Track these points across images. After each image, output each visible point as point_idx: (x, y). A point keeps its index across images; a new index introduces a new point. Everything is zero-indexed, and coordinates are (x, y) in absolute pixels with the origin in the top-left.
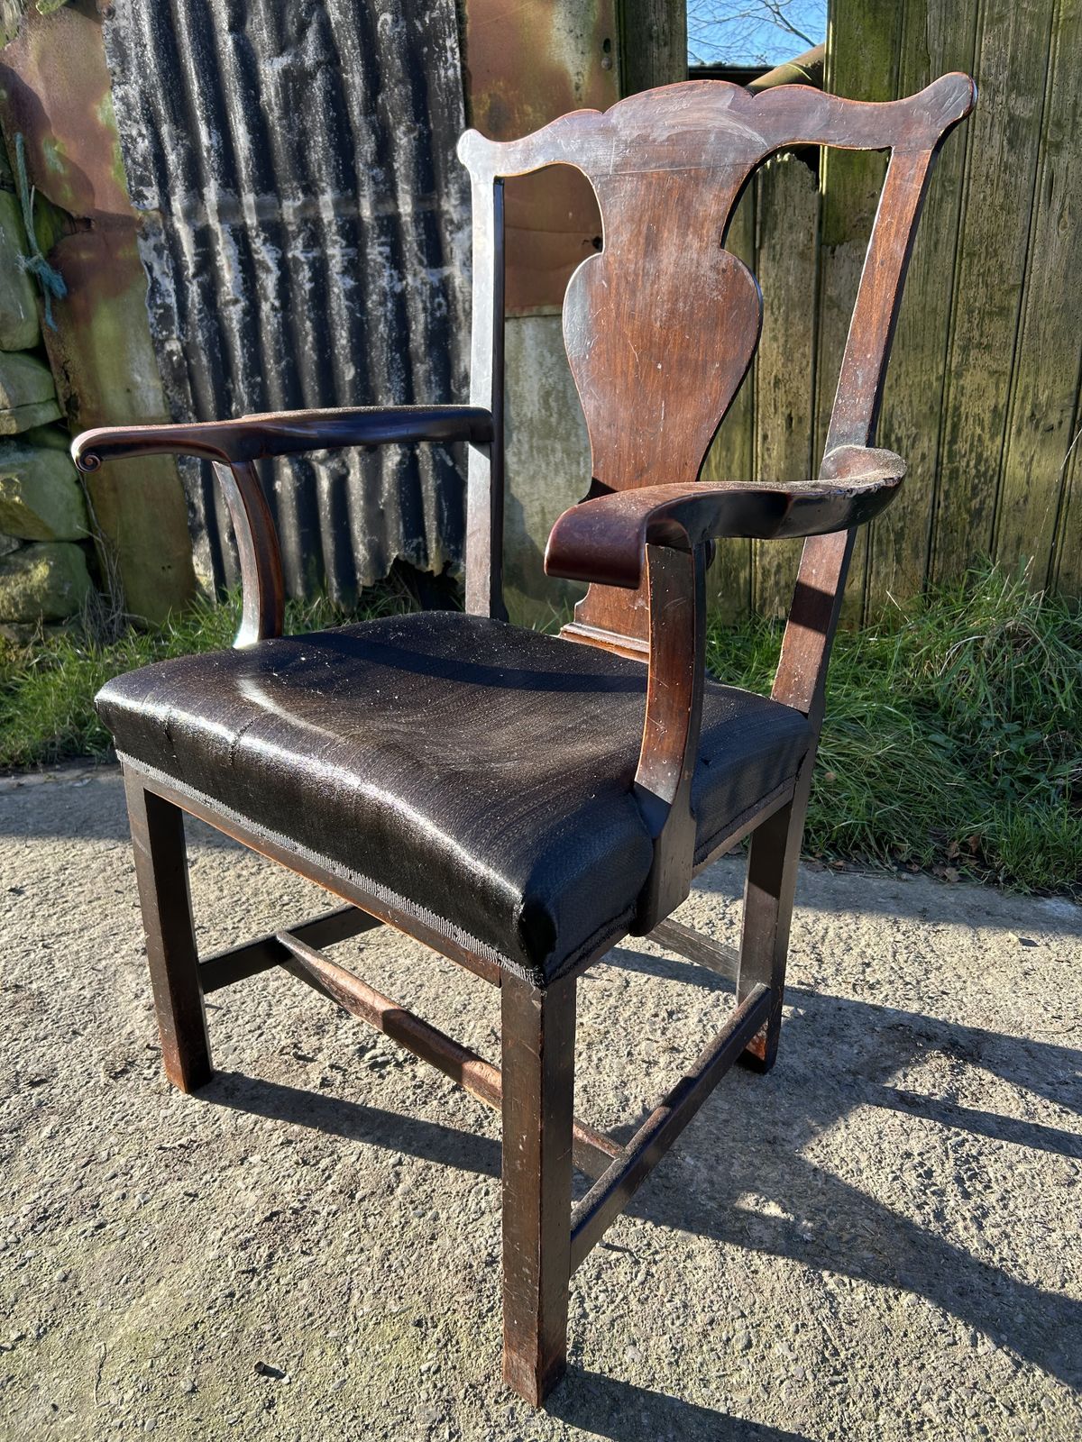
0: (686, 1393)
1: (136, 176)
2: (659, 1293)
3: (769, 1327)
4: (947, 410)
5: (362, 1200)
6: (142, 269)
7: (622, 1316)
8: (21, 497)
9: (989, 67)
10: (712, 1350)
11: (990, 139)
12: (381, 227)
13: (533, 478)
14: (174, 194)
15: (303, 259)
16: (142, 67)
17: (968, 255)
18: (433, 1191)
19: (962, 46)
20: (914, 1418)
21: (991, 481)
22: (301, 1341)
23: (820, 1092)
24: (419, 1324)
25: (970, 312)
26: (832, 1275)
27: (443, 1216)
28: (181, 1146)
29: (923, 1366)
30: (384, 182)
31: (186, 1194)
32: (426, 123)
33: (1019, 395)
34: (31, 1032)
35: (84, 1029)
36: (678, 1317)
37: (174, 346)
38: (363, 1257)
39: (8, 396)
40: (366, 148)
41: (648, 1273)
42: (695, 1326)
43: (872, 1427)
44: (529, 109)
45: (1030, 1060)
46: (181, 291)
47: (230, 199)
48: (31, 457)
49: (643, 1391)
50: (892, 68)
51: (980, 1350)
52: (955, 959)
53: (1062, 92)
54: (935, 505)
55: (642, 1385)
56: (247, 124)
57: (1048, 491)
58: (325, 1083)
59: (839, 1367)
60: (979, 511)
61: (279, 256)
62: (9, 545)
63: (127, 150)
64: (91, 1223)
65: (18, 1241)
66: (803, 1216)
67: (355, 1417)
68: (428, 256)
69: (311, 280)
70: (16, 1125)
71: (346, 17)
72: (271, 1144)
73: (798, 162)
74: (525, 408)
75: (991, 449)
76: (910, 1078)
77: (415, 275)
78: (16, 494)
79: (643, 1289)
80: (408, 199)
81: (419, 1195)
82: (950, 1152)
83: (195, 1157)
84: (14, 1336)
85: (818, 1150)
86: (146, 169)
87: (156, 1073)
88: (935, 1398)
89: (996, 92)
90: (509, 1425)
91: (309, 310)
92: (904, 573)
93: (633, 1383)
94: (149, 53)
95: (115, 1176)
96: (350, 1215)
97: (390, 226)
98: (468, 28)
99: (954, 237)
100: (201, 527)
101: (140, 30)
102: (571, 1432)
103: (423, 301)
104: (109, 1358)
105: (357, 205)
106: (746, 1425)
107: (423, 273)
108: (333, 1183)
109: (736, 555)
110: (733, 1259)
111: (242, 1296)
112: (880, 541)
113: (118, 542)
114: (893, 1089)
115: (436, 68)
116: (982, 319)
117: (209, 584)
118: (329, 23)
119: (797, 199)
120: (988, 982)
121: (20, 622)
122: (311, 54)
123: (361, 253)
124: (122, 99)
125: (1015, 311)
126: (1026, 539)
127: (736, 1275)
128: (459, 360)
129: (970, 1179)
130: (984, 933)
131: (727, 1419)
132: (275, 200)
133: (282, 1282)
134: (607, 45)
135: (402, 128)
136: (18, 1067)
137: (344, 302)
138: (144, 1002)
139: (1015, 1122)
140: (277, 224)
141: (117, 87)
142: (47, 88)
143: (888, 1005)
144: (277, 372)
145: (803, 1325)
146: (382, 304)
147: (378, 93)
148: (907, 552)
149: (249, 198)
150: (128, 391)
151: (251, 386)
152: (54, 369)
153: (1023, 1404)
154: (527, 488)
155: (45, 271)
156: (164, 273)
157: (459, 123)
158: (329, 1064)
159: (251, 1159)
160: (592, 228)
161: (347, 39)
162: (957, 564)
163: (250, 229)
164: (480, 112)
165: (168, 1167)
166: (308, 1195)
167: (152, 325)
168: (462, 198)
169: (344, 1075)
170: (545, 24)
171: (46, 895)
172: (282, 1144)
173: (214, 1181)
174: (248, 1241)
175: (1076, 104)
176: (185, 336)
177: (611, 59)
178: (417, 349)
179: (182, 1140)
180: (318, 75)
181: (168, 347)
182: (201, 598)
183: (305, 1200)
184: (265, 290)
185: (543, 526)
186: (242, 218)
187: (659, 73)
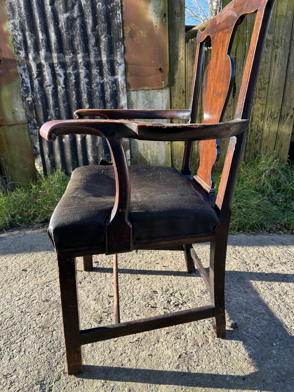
1: (17, 47)
5: (202, 346)
6: (18, 75)
12: (97, 64)
14: (30, 53)
15: (72, 73)
16: (20, 14)
21: (260, 132)
25: (256, 89)
27: (227, 346)
28: (136, 340)
30: (97, 51)
31: (148, 355)
32: (110, 35)
33: (268, 110)
37: (29, 99)
38: (215, 363)
40: (92, 41)
44: (142, 32)
46: (32, 82)
47: (49, 55)
53: (279, 34)
54: (247, 139)
56: (55, 33)
57: (274, 134)
60: (258, 139)
61: (64, 72)
63: (14, 39)
68: (111, 73)
69: (74, 79)
71: (87, 3)
72: (163, 335)
75: (261, 124)
77: (107, 78)
80: (105, 56)
83: (143, 343)
86: (20, 45)
87: (111, 320)
91: (74, 88)
94: (23, 10)
95: (122, 354)
96: (202, 351)
97: (100, 64)
98: (124, 8)
100: (38, 154)
101: (19, 3)
103: (109, 86)
105: (89, 57)
107: (110, 77)
108: (190, 343)
109: (196, 154)
113: (8, 160)
115: (114, 19)
116: (259, 91)
117: (41, 171)
118: (81, 4)
122: (76, 13)
123: (90, 72)
124: (13, 24)
125: (267, 88)
126: (268, 147)
128: (120, 102)
132: (63, 56)
134: (165, 15)
135: (103, 36)
137: (85, 86)
138: (91, 298)
140: (64, 62)
141: (11, 20)
144: (64, 106)
146: (97, 86)
147: (96, 25)
149: (55, 55)
150: (13, 113)
151: (55, 111)
156: (26, 77)
157: (120, 35)
158: (162, 308)
159: (160, 340)
160: (159, 65)
161: (87, 9)
162: (252, 154)
163: (55, 64)
164: (127, 32)
165: (136, 348)
166: (185, 348)
167: (22, 93)
168: (121, 56)
169: (169, 310)
170: (147, 9)
171: (35, 270)
172: (166, 334)
173: (154, 349)
174: (178, 366)
175: (282, 37)
176: (33, 96)
177: (166, 19)
178: (107, 99)
179: (135, 339)
180: (78, 19)
181: (27, 99)
182: (38, 176)
183: (186, 349)
184: (60, 82)
185: (144, 149)
186: (53, 60)
187: (178, 23)
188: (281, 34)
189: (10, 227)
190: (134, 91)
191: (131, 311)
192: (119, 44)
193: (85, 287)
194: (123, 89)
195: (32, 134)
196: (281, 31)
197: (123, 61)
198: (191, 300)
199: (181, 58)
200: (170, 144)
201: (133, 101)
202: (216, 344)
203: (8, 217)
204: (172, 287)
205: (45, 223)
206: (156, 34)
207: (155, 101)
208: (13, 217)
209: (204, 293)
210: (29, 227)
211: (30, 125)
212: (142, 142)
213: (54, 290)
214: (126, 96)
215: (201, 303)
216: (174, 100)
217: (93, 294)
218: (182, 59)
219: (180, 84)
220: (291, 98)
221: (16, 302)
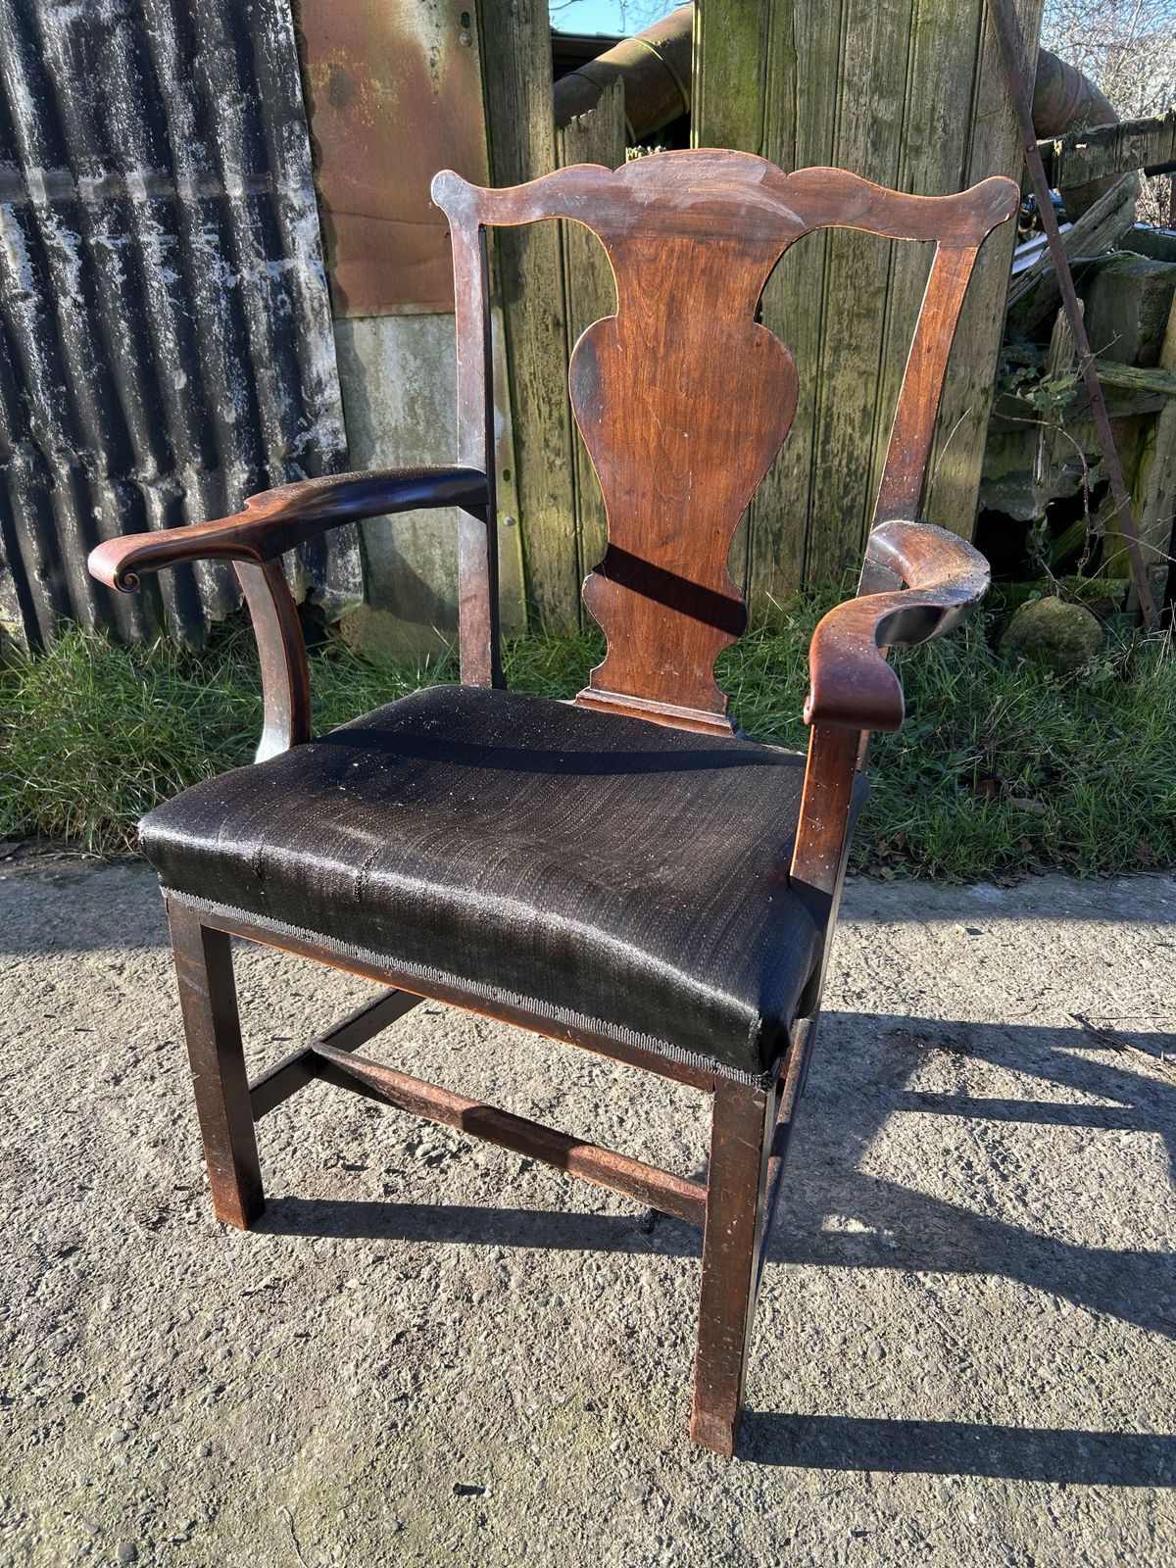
0: (848, 1410)
2: (791, 1325)
3: (893, 1334)
4: (820, 410)
5: (481, 1301)
7: (767, 1355)
9: (854, 66)
10: (855, 1366)
11: (855, 140)
12: (206, 211)
15: (110, 247)
17: (837, 256)
18: (546, 1277)
19: (828, 44)
20: (1036, 1383)
21: (861, 479)
22: (484, 1453)
23: (854, 1107)
24: (590, 1408)
25: (840, 313)
26: (926, 1275)
27: (566, 1299)
28: (267, 1287)
29: (1026, 1336)
30: (207, 159)
31: (297, 1335)
32: (255, 94)
33: (886, 394)
34: (28, 1197)
35: (91, 1181)
36: (816, 1344)
38: (508, 1358)
40: (183, 118)
41: (775, 1311)
42: (833, 1348)
43: (1007, 1399)
44: (378, 85)
45: (1012, 1043)
47: (10, 173)
49: (812, 1418)
50: (760, 62)
51: (1064, 1312)
52: (919, 956)
53: (921, 97)
54: (810, 504)
55: (809, 1412)
56: (28, 84)
58: (388, 1190)
59: (961, 1354)
60: (852, 507)
61: (79, 242)
64: (208, 1389)
65: (137, 1427)
66: (882, 1227)
67: (570, 1511)
68: (266, 247)
69: (122, 272)
70: (67, 1304)
72: (362, 1265)
74: (388, 416)
75: (861, 446)
76: (923, 1080)
77: (251, 268)
79: (775, 1326)
80: (238, 179)
81: (534, 1284)
82: (979, 1142)
83: (287, 1295)
84: (184, 1525)
85: (872, 1162)
87: (199, 1215)
88: (1045, 1362)
89: (860, 93)
90: (712, 1480)
91: (123, 307)
92: (782, 573)
93: (800, 1413)
95: (208, 1334)
96: (476, 1319)
97: (218, 210)
99: (823, 239)
100: (1, 565)
102: (766, 1471)
103: (263, 298)
104: (297, 1520)
105: (175, 184)
106: (908, 1426)
107: (262, 266)
108: (445, 1291)
110: (840, 1280)
111: (406, 1425)
112: (759, 543)
114: (913, 1092)
115: (265, 30)
116: (851, 321)
117: (18, 629)
120: (953, 974)
123: (184, 242)
125: (881, 313)
127: (849, 1296)
128: (310, 364)
129: (1003, 1162)
130: (934, 928)
131: (889, 1424)
132: (69, 176)
133: (439, 1400)
134: (465, 17)
135: (226, 98)
136: (35, 1239)
137: (167, 299)
138: (144, 1138)
139: (1020, 1103)
140: (73, 204)
143: (879, 1011)
144: (88, 380)
145: (921, 1325)
146: (215, 301)
147: (195, 55)
148: (784, 552)
149: (35, 173)
151: (55, 397)
153: (1112, 1350)
157: (294, 95)
158: (383, 1169)
159: (348, 1285)
162: (831, 561)
163: (40, 209)
164: (319, 84)
165: (262, 1312)
166: (424, 1308)
168: (303, 181)
169: (404, 1178)
172: (374, 1262)
173: (320, 1316)
174: (385, 1368)
175: (933, 109)
177: (470, 35)
178: (259, 353)
179: (265, 1280)
180: (118, 31)
182: (5, 648)
183: (425, 1314)
184: (63, 284)
185: (415, 543)
186: (28, 196)
187: (520, 52)
188: (930, 97)
190: (361, 319)
191: (273, 1181)
192: (291, 132)
193: (131, 1095)
194: (317, 313)
196: (929, 86)
197: (311, 200)
200: (517, 526)
201: (363, 359)
202: (531, 1293)
205: (27, 842)
206: (436, 93)
207: (448, 358)
209: (541, 1110)
212: (407, 519)
214: (330, 339)
216: (522, 357)
217: (155, 1120)
219: (541, 295)
220: (975, 348)
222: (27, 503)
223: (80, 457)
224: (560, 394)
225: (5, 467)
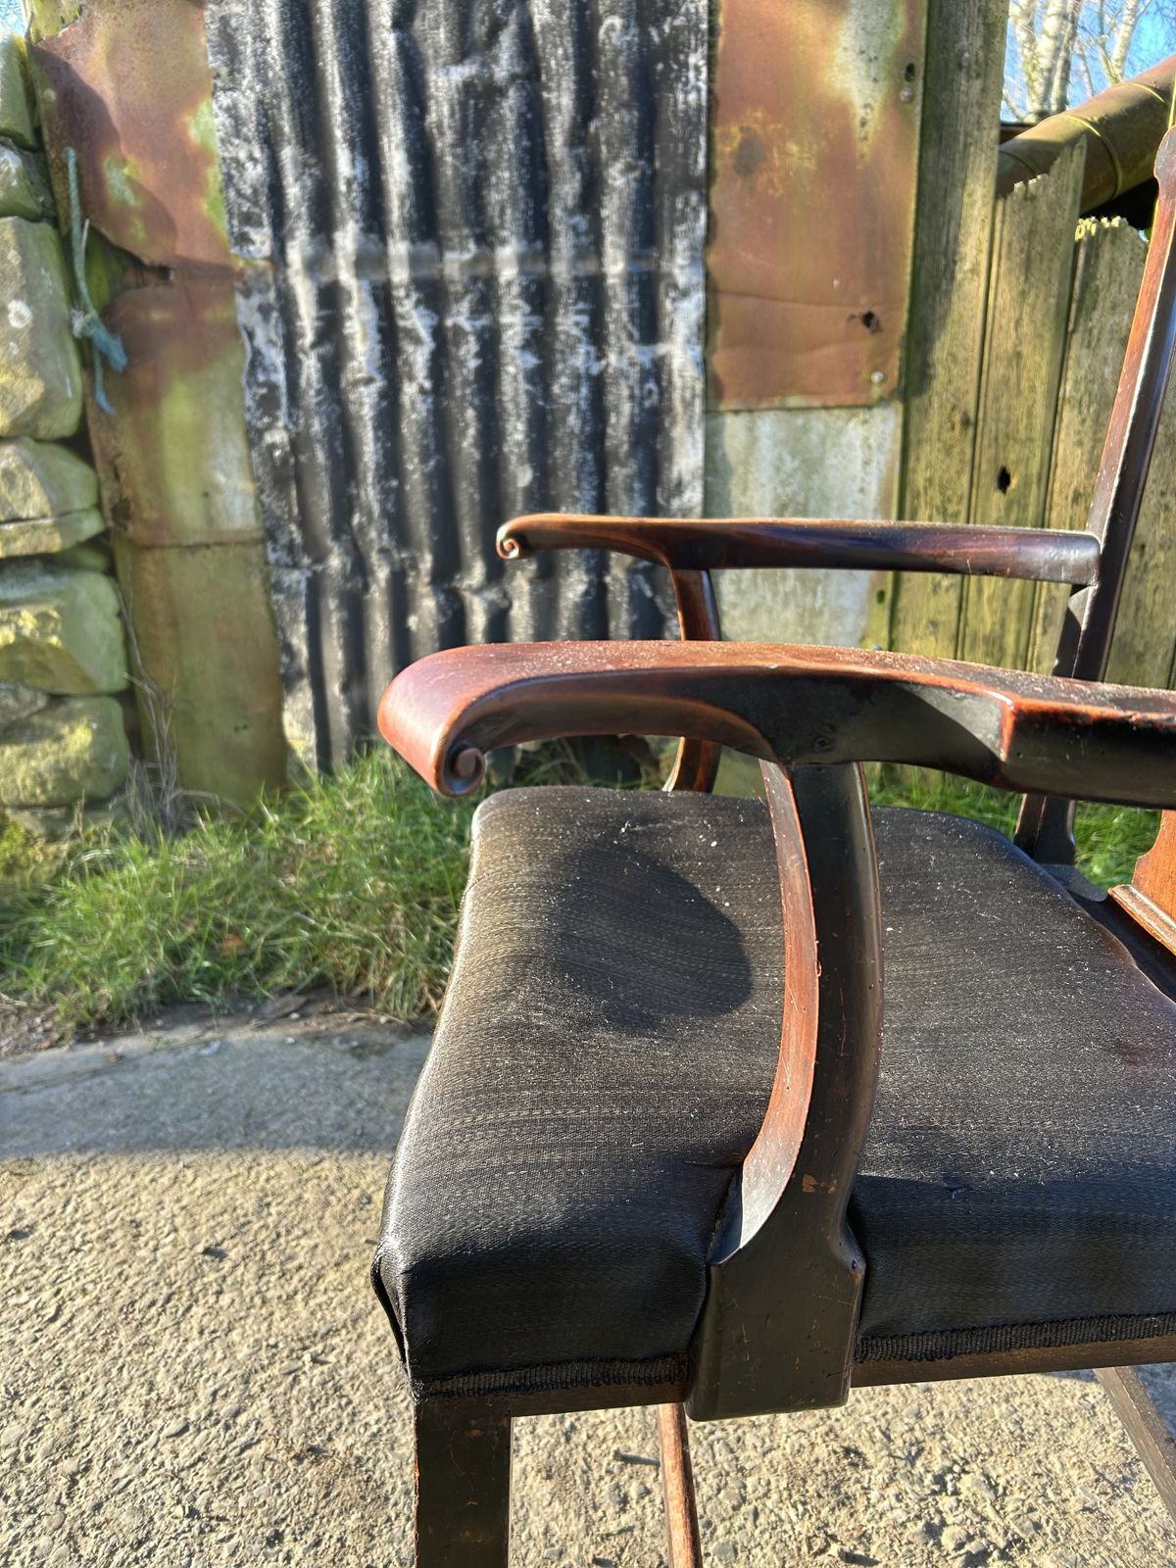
1: (241, 213)
6: (239, 335)
8: (61, 637)
12: (580, 290)
13: (754, 611)
14: (293, 238)
15: (468, 328)
16: (261, 69)
30: (587, 233)
32: (651, 161)
37: (278, 437)
39: (50, 500)
40: (568, 188)
44: (793, 148)
46: (292, 366)
47: (372, 247)
48: (65, 581)
56: (408, 151)
61: (434, 322)
62: (33, 702)
63: (229, 179)
68: (641, 329)
69: (478, 355)
71: (559, 17)
73: (1129, 229)
77: (621, 352)
78: (54, 632)
80: (620, 255)
91: (472, 394)
94: (275, 52)
97: (593, 290)
98: (721, 42)
100: (300, 675)
101: (262, 19)
103: (629, 387)
105: (548, 261)
107: (633, 350)
113: (173, 694)
115: (672, 90)
117: (308, 750)
118: (532, 25)
119: (1125, 273)
121: (48, 806)
122: (505, 63)
123: (549, 324)
124: (228, 110)
128: (671, 464)
132: (435, 252)
134: (911, 69)
135: (619, 165)
137: (523, 386)
140: (435, 281)
141: (220, 94)
142: (117, 89)
144: (423, 474)
146: (574, 389)
147: (591, 119)
149: (399, 248)
150: (206, 495)
151: (385, 492)
152: (99, 464)
154: (744, 625)
155: (100, 334)
156: (270, 341)
157: (696, 161)
160: (863, 300)
161: (556, 46)
163: (397, 287)
164: (726, 149)
167: (249, 409)
168: (692, 257)
170: (826, 41)
171: (263, 1258)
176: (296, 424)
177: (913, 90)
178: (617, 447)
180: (511, 92)
181: (269, 438)
182: (291, 769)
184: (411, 367)
186: (388, 273)
187: (965, 109)
189: (163, 1003)
190: (736, 412)
192: (687, 203)
194: (688, 405)
195: (277, 587)
197: (698, 278)
198: (1048, 1530)
199: (967, 266)
201: (732, 458)
203: (155, 955)
204: (939, 1431)
205: (314, 996)
206: (862, 156)
207: (832, 460)
208: (177, 955)
210: (244, 1010)
211: (274, 550)
213: (348, 1387)
214: (699, 435)
215: (1105, 1554)
216: (918, 459)
217: (540, 1430)
218: (974, 271)
219: (951, 388)
221: (166, 1448)
222: (339, 607)
223: (402, 560)
224: (960, 502)
225: (319, 568)
